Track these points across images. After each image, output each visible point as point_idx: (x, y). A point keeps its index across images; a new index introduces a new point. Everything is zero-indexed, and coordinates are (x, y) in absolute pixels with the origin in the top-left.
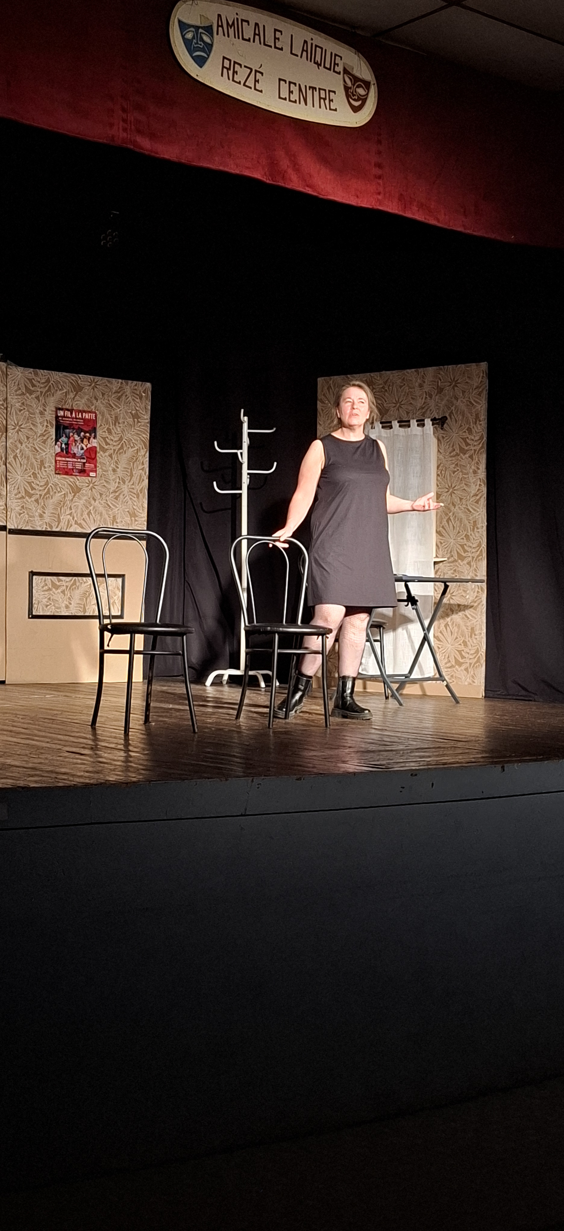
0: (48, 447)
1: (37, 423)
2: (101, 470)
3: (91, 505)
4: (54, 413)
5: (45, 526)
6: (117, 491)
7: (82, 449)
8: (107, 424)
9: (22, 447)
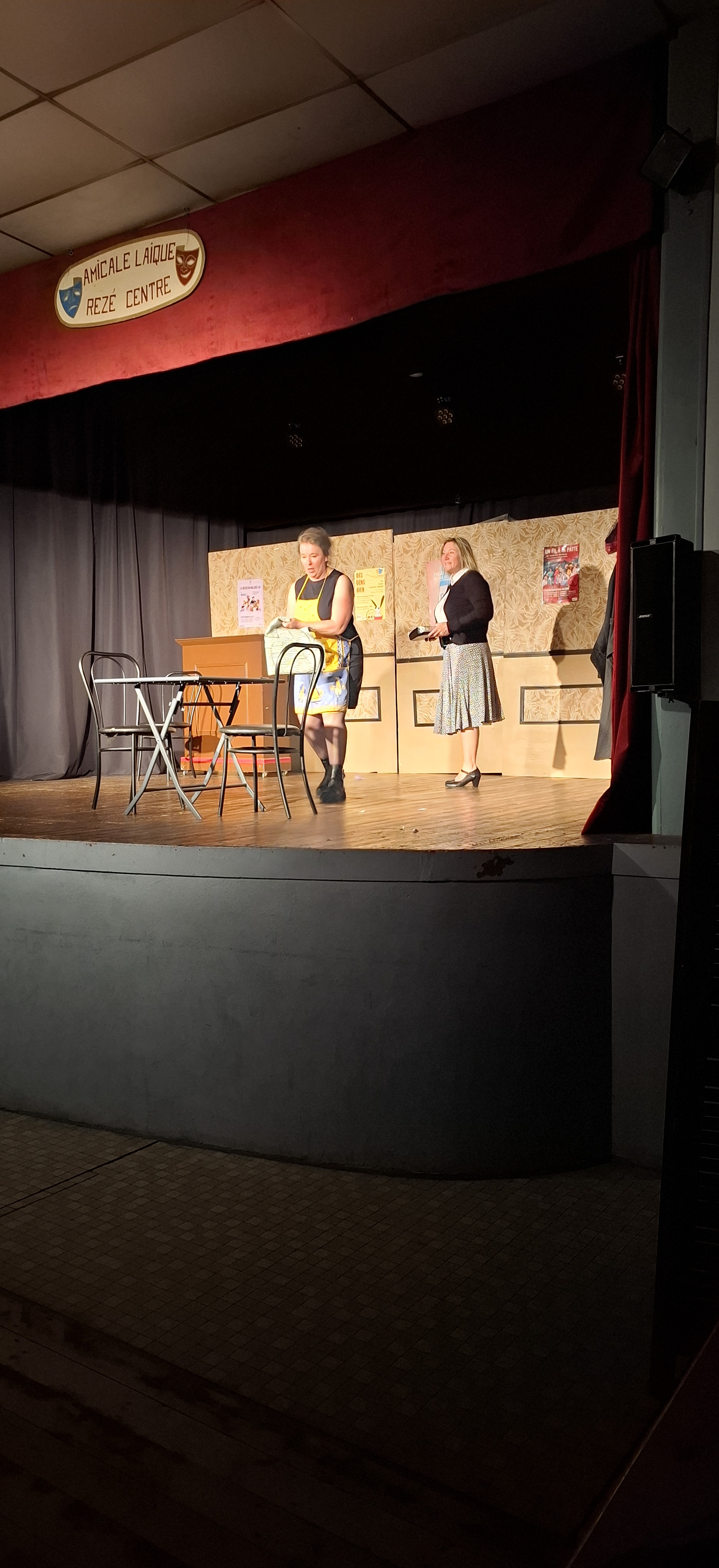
0: (538, 582)
1: (529, 564)
2: (584, 594)
3: (575, 626)
4: (543, 552)
5: (535, 648)
6: (598, 611)
7: (566, 578)
8: (588, 553)
9: (517, 586)
